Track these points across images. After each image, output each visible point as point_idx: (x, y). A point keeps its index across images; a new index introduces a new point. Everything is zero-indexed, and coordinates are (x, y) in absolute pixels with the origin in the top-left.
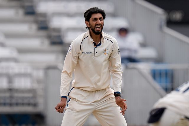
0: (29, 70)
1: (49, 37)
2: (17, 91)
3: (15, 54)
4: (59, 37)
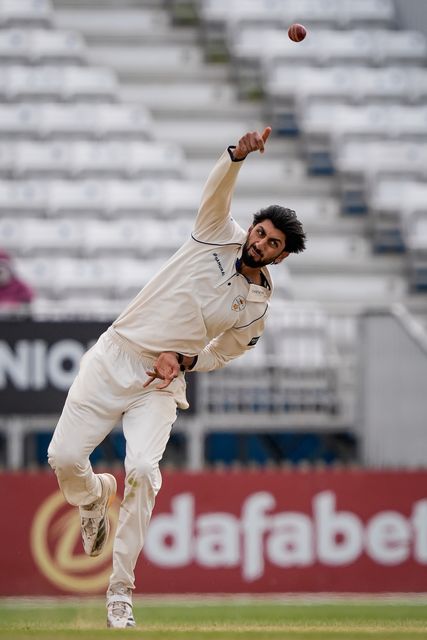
0: (318, 320)
1: (369, 234)
2: (288, 373)
4: (397, 233)
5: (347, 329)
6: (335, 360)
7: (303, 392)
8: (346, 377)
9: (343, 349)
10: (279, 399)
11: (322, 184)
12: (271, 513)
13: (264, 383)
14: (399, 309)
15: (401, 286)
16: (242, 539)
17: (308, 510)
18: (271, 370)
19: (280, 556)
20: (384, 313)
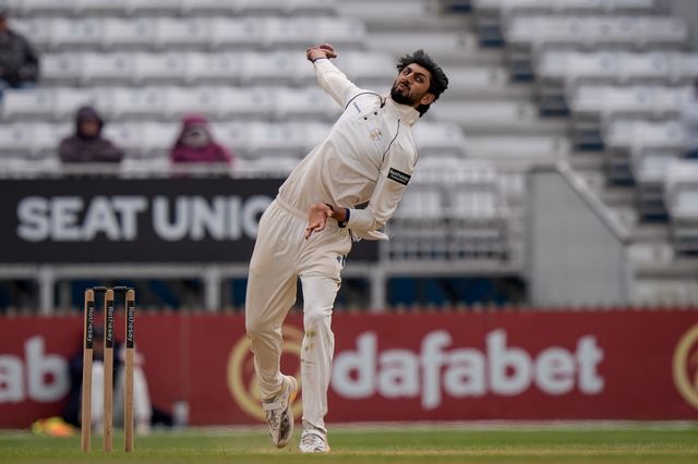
0: (490, 176)
1: (536, 99)
2: (463, 223)
3: (457, 139)
4: (561, 98)
5: (517, 184)
6: (505, 212)
7: (477, 241)
8: (516, 227)
9: (513, 202)
10: (455, 248)
11: (493, 55)
12: (447, 349)
13: (440, 233)
14: (564, 166)
15: (565, 145)
16: (421, 372)
17: (482, 347)
18: (447, 221)
19: (456, 387)
20: (550, 170)
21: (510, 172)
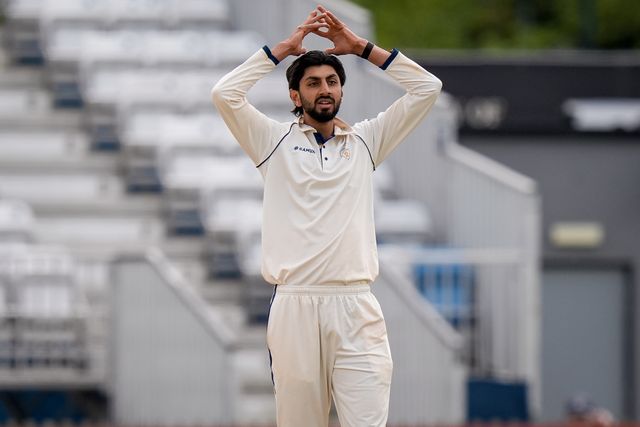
0: (65, 267)
1: (122, 172)
2: (31, 324)
3: (25, 220)
4: (152, 171)
5: (98, 276)
6: (84, 310)
7: (48, 345)
8: (96, 329)
9: (93, 298)
10: (21, 353)
11: (70, 117)
13: (4, 335)
14: (155, 253)
15: (157, 229)
18: (12, 321)
20: (138, 259)
21: (90, 262)
